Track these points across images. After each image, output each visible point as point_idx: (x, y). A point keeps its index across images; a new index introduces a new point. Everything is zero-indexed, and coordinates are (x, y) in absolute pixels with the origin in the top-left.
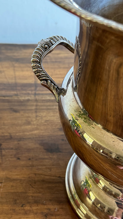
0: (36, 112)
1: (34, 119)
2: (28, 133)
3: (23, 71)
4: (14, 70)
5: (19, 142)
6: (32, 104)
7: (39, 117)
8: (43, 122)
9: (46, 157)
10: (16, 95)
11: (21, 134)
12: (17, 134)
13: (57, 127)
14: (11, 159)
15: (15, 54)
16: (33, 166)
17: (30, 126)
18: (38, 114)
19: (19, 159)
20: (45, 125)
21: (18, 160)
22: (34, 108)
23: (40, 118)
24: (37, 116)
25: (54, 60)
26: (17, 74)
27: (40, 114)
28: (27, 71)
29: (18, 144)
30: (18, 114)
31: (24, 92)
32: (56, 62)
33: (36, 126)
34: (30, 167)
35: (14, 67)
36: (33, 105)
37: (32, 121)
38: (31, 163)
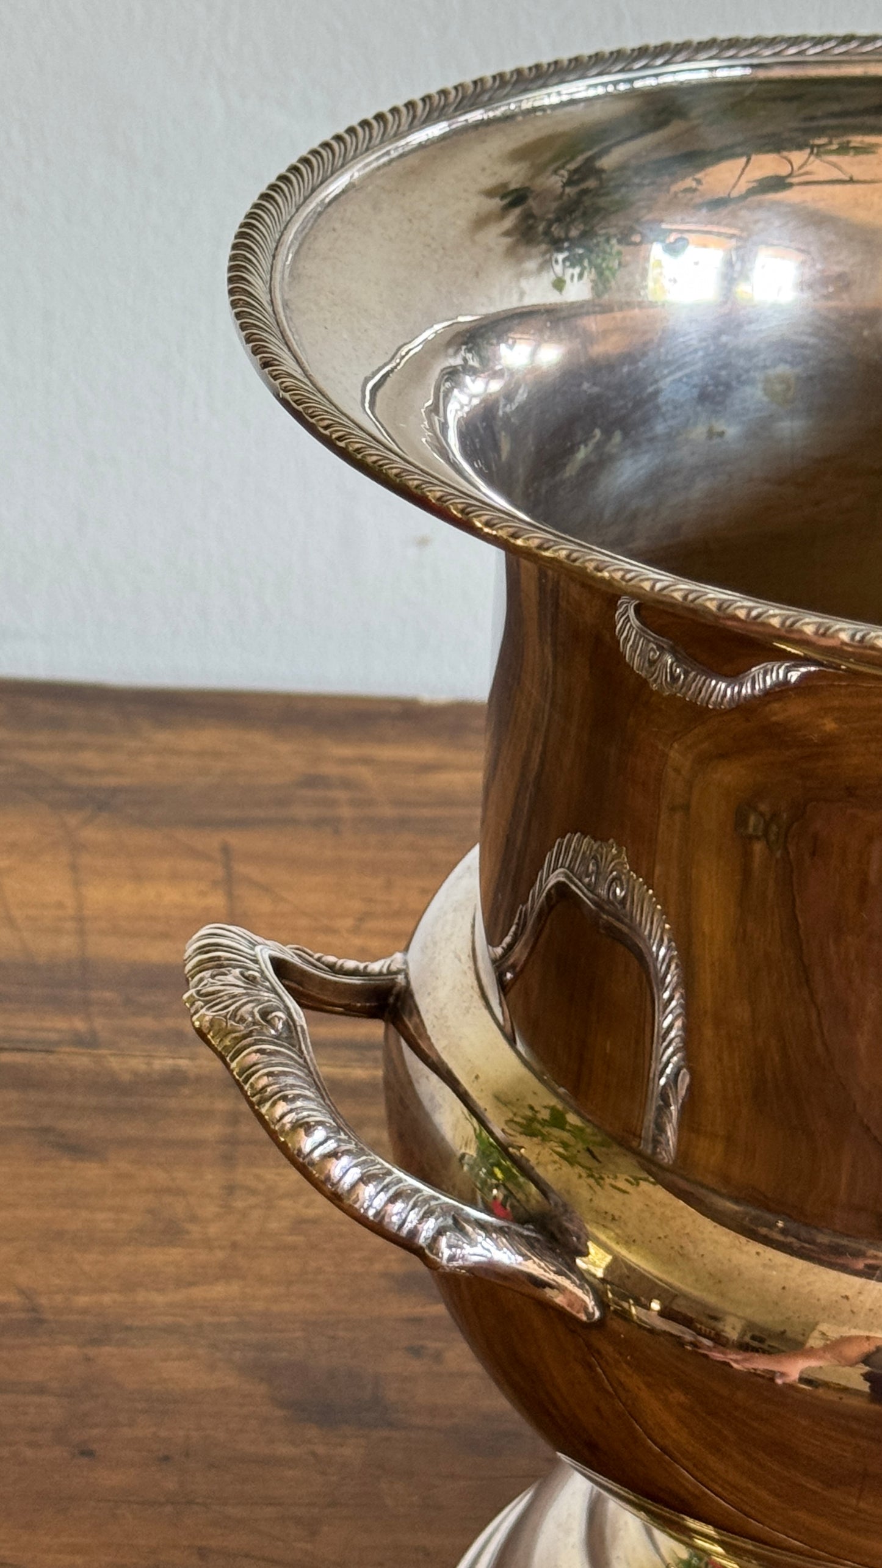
0: (228, 1161)
1: (210, 1209)
2: (159, 1299)
3: (138, 877)
4: (74, 868)
5: (91, 1351)
6: (202, 1102)
7: (253, 1192)
8: (273, 1225)
9: (284, 1450)
10: (86, 1042)
11: (107, 1299)
12: (82, 1300)
13: (378, 1267)
14: (29, 1453)
15: (90, 758)
16: (190, 1503)
17: (176, 1253)
18: (243, 1175)
19: (87, 1453)
20: (294, 1248)
21: (84, 1460)
22: (212, 1131)
23: (252, 1200)
24: (230, 1189)
25: (388, 812)
26: (98, 895)
27: (258, 1177)
28: (175, 877)
29: (88, 1359)
30: (91, 1172)
31: (147, 1023)
32: (403, 823)
33: (220, 1255)
34: (169, 1509)
35: (77, 848)
36: (207, 1115)
37: (194, 1219)
38: (171, 1485)
